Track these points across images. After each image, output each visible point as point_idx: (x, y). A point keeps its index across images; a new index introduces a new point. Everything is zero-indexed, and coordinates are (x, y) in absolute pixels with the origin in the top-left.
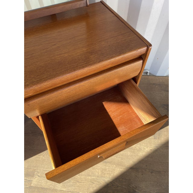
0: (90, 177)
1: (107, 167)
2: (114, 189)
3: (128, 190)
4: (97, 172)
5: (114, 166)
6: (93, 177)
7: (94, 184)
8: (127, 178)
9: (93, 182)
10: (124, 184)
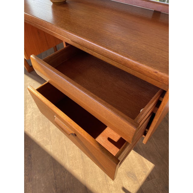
0: (65, 148)
1: (78, 160)
2: (62, 174)
3: (64, 189)
4: (71, 152)
5: (82, 167)
6: (66, 150)
7: (61, 154)
8: (74, 185)
9: (62, 152)
10: (69, 183)
